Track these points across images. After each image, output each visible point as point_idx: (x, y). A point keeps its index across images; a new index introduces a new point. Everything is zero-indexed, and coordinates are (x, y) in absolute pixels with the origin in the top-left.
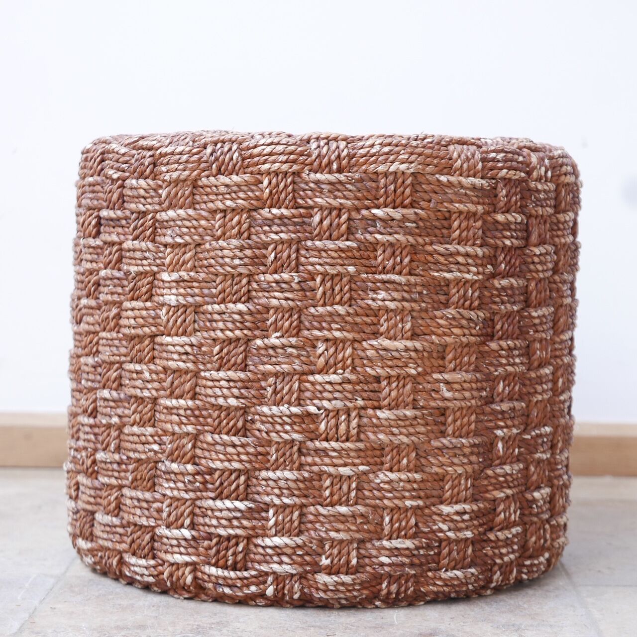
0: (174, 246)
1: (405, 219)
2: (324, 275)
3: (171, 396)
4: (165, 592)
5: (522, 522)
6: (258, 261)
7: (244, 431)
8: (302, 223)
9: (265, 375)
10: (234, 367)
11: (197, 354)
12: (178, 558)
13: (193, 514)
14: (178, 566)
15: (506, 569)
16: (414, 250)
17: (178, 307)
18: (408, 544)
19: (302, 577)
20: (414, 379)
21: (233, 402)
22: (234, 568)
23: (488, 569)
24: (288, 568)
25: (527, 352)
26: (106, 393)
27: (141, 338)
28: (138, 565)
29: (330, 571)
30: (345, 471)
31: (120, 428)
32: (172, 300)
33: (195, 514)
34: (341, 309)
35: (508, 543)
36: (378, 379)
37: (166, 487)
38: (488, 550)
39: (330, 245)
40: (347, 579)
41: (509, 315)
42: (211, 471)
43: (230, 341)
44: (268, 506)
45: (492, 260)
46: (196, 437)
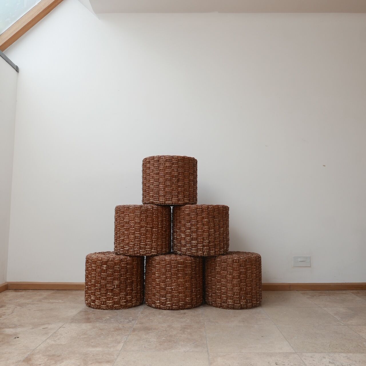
0: (157, 269)
1: (182, 266)
2: (173, 273)
3: (157, 286)
4: (156, 308)
5: (196, 299)
6: (166, 271)
7: (165, 290)
8: (171, 267)
9: (167, 284)
10: (164, 283)
11: (160, 281)
12: (158, 304)
13: (159, 299)
14: (158, 305)
15: (195, 305)
16: (183, 270)
17: (158, 276)
18: (183, 303)
19: (171, 306)
20: (184, 284)
21: (164, 287)
22: (164, 306)
23: (192, 305)
24: (170, 305)
25: (196, 280)
26: (149, 285)
27: (154, 279)
28: (153, 305)
29: (174, 306)
30: (176, 294)
31: (151, 289)
32: (157, 275)
33: (160, 300)
34: (175, 276)
35: (195, 302)
36: (179, 284)
37: (156, 296)
38: (192, 303)
39: (174, 269)
40: (176, 307)
41: (194, 276)
42: (161, 295)
43: (163, 280)
44: (167, 299)
45: (192, 270)
46: (160, 291)
